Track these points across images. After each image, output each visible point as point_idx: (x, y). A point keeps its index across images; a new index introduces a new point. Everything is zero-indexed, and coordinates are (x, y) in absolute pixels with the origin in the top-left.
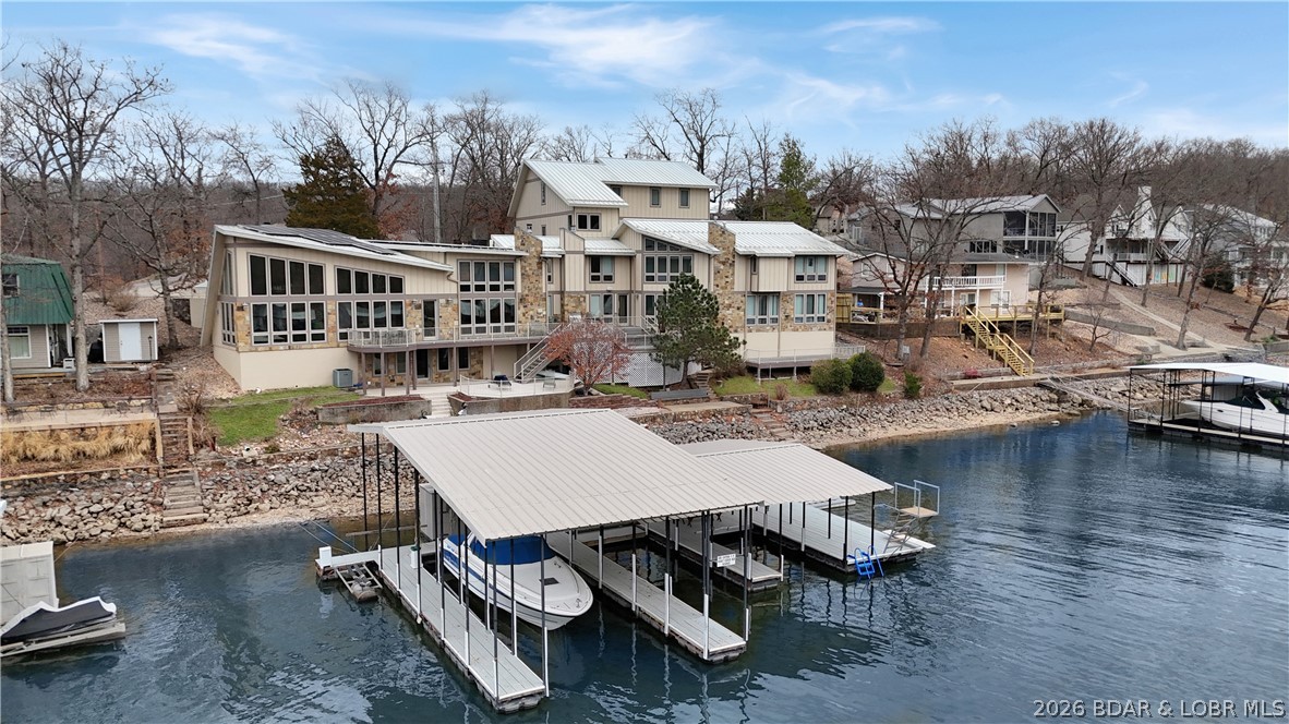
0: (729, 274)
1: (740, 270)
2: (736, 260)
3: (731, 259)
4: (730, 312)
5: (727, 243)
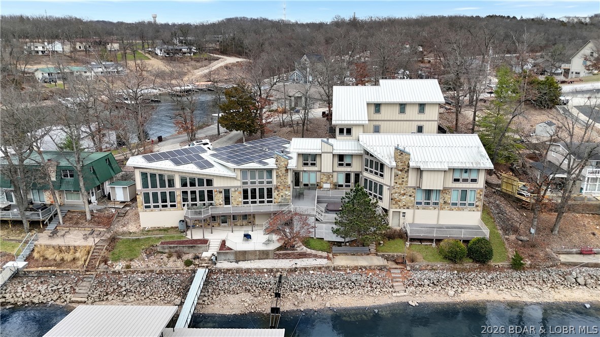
0: (405, 177)
1: (412, 176)
2: (410, 170)
3: (406, 169)
4: (405, 197)
5: (404, 159)
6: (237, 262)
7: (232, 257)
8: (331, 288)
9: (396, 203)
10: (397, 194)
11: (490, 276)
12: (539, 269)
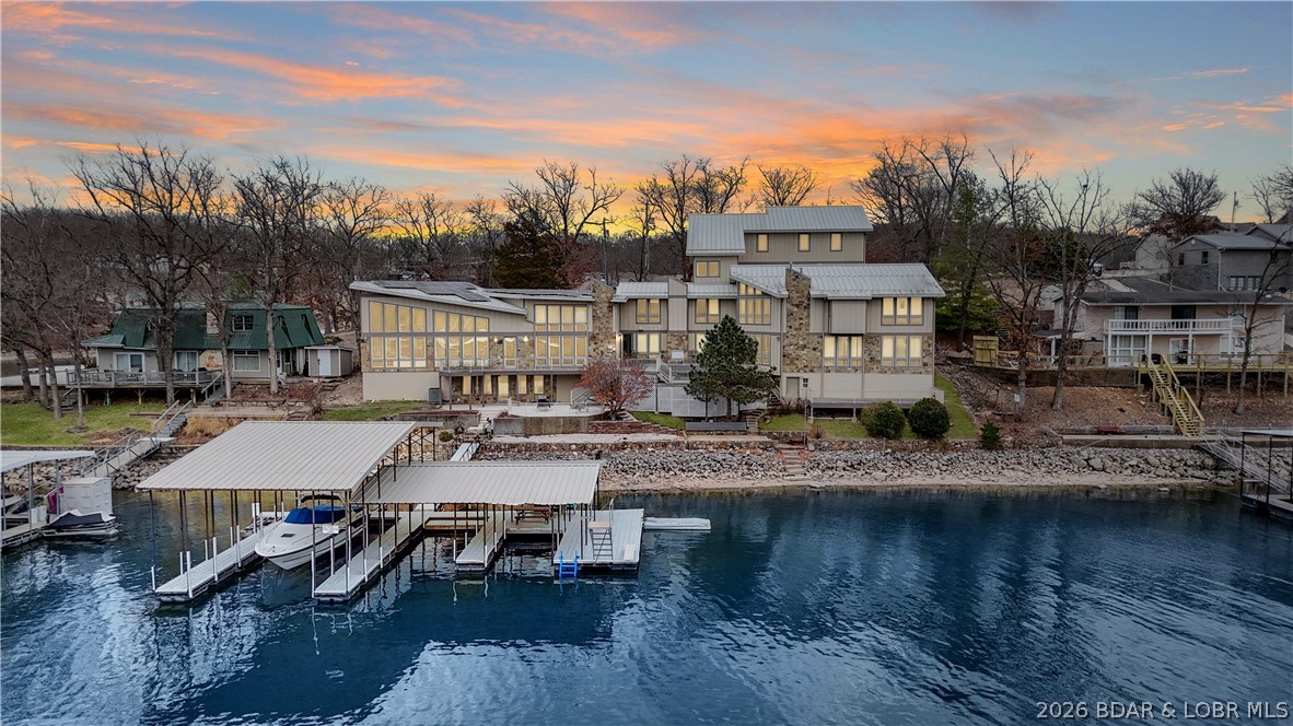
0: (804, 317)
1: (816, 312)
2: (812, 303)
3: (806, 302)
4: (805, 352)
5: (801, 286)
6: (527, 436)
7: (519, 428)
8: (683, 471)
9: (792, 362)
10: (792, 347)
11: (946, 458)
12: (1028, 449)
